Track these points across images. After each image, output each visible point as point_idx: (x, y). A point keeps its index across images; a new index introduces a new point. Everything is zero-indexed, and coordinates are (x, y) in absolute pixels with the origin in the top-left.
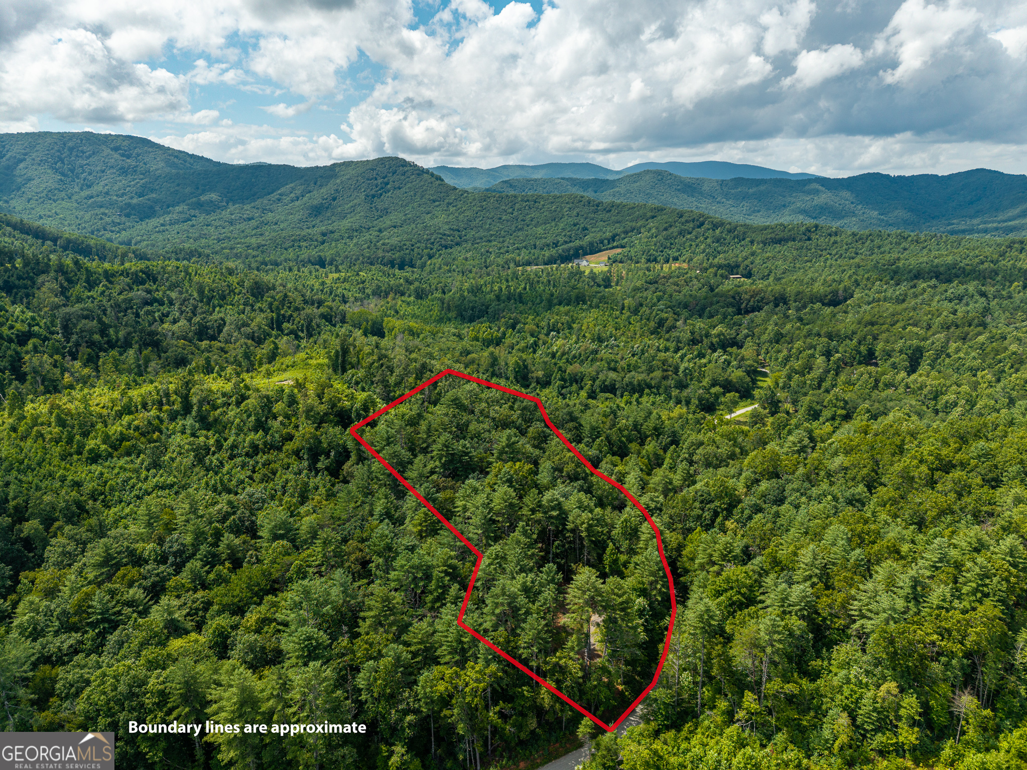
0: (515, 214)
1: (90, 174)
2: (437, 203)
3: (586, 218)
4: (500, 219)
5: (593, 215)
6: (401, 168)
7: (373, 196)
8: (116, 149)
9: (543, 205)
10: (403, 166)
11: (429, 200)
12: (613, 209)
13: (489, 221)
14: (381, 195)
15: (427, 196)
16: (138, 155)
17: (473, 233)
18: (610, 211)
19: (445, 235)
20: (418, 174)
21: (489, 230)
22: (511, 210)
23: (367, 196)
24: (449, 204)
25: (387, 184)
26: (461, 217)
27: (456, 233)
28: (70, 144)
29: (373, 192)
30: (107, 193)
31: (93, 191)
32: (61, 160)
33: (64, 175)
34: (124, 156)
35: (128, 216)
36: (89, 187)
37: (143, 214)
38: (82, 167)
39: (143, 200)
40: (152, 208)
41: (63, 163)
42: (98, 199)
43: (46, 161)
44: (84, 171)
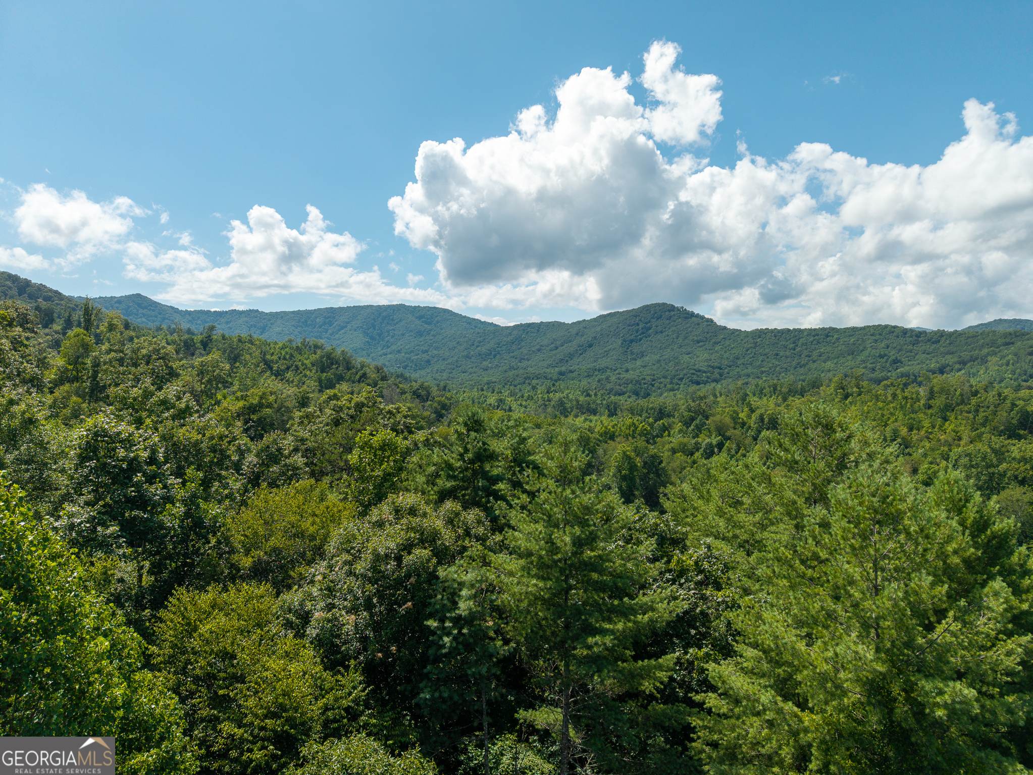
0: (798, 349)
1: (393, 337)
2: (701, 344)
3: (900, 350)
4: (777, 355)
5: (910, 347)
6: (667, 313)
7: (632, 341)
8: (420, 318)
9: (838, 339)
10: (669, 311)
11: (693, 340)
12: (943, 339)
13: (761, 358)
14: (641, 340)
15: (691, 338)
16: (438, 322)
17: (738, 370)
18: (939, 341)
19: (700, 371)
20: (686, 318)
21: (760, 366)
22: (791, 346)
23: (625, 341)
24: (716, 343)
25: (650, 328)
26: (727, 354)
27: (717, 371)
28: (385, 314)
29: (632, 337)
30: (399, 352)
31: (389, 350)
32: (374, 327)
33: (372, 338)
34: (426, 323)
35: (405, 367)
36: (388, 347)
37: (419, 367)
38: (388, 332)
39: (424, 355)
40: (428, 361)
41: (374, 329)
42: (389, 356)
43: (362, 327)
44: (389, 335)
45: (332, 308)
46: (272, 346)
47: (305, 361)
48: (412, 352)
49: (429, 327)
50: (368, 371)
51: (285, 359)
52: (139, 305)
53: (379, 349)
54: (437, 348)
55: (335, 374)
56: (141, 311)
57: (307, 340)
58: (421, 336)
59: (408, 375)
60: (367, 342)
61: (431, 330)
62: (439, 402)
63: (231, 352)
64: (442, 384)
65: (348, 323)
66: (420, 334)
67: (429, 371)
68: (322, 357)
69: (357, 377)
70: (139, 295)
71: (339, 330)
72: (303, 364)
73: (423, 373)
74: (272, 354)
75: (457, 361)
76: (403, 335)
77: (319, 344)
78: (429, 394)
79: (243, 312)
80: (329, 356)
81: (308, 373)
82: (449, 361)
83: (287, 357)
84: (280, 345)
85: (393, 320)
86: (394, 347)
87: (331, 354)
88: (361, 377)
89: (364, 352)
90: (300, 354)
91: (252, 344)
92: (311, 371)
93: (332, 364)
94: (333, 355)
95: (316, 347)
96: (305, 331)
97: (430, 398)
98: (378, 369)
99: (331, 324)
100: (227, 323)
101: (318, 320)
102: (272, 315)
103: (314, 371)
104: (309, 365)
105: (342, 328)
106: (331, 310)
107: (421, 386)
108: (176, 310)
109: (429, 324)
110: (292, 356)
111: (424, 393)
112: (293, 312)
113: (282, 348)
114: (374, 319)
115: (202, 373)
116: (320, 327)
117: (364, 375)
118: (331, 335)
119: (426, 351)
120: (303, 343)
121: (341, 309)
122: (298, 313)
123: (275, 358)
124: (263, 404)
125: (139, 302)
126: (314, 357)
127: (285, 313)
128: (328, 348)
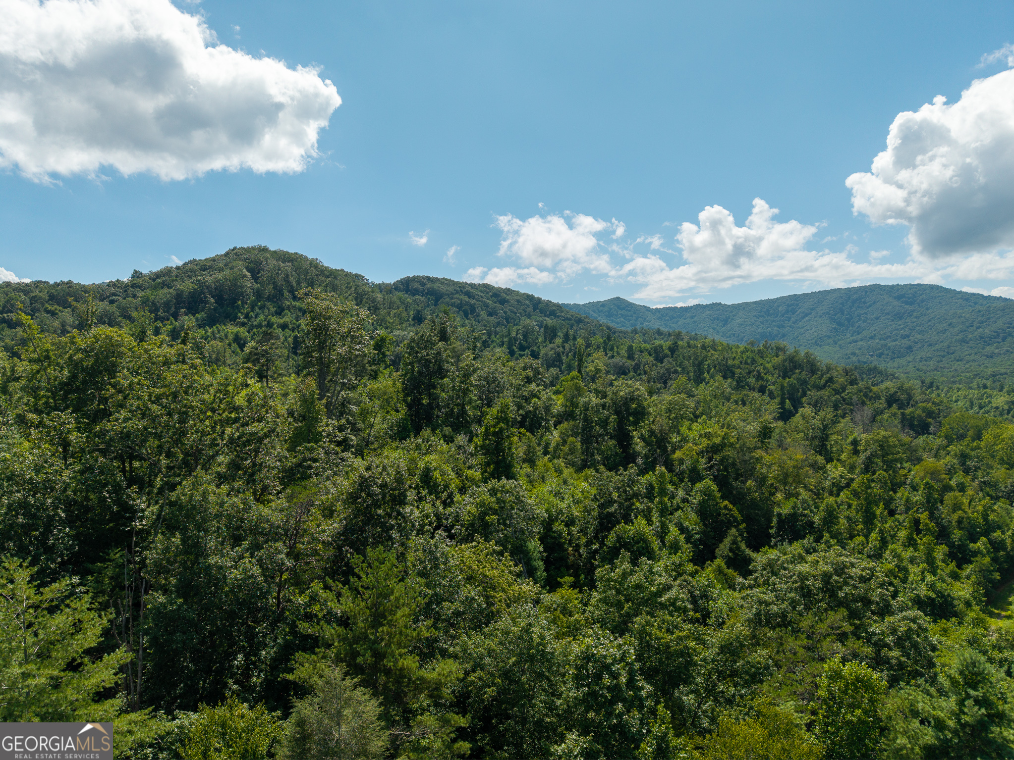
1: (864, 321)
8: (899, 298)
16: (923, 301)
28: (855, 297)
30: (872, 338)
31: (860, 336)
32: (842, 313)
33: (840, 324)
34: (907, 303)
35: (880, 356)
36: (859, 333)
37: (897, 354)
38: (859, 316)
39: (904, 341)
40: (910, 348)
41: (843, 314)
42: (860, 343)
43: (828, 313)
44: (860, 320)
45: (795, 295)
46: (734, 350)
47: (767, 365)
48: (889, 337)
49: (911, 308)
50: (835, 374)
51: (746, 363)
52: (619, 307)
53: (848, 335)
54: (921, 332)
55: (798, 379)
56: (620, 312)
57: (769, 342)
58: (900, 318)
59: (882, 367)
60: (835, 329)
61: (913, 311)
62: (924, 409)
63: (696, 359)
64: (928, 381)
65: (812, 309)
66: (899, 316)
67: (910, 359)
68: (784, 361)
69: (823, 381)
70: (618, 298)
71: (803, 318)
72: (765, 368)
73: (903, 361)
74: (734, 359)
75: (949, 347)
76: (877, 318)
77: (782, 346)
78: (910, 397)
79: (707, 306)
80: (791, 359)
81: (770, 378)
82: (937, 347)
83: (749, 361)
84: (742, 349)
85: (865, 303)
86: (865, 333)
87: (793, 357)
88: (827, 382)
89: (831, 340)
90: (762, 357)
91: (715, 350)
92: (773, 375)
93: (795, 368)
94: (796, 358)
95: (779, 349)
96: (767, 321)
97: (912, 402)
98: (846, 372)
99: (793, 312)
100: (692, 317)
101: (780, 309)
102: (734, 306)
103: (776, 375)
104: (772, 369)
105: (807, 315)
106: (795, 297)
107: (901, 388)
108: (647, 309)
109: (911, 304)
110: (753, 360)
111: (904, 397)
112: (755, 303)
113: (742, 353)
114: (842, 304)
115: (670, 411)
116: (783, 316)
117: (831, 380)
118: (794, 323)
119: (908, 336)
120: (765, 346)
121: (805, 295)
122: (760, 303)
123: (737, 362)
124: (725, 444)
125: (619, 305)
126: (776, 360)
127: (747, 304)
128: (791, 350)
